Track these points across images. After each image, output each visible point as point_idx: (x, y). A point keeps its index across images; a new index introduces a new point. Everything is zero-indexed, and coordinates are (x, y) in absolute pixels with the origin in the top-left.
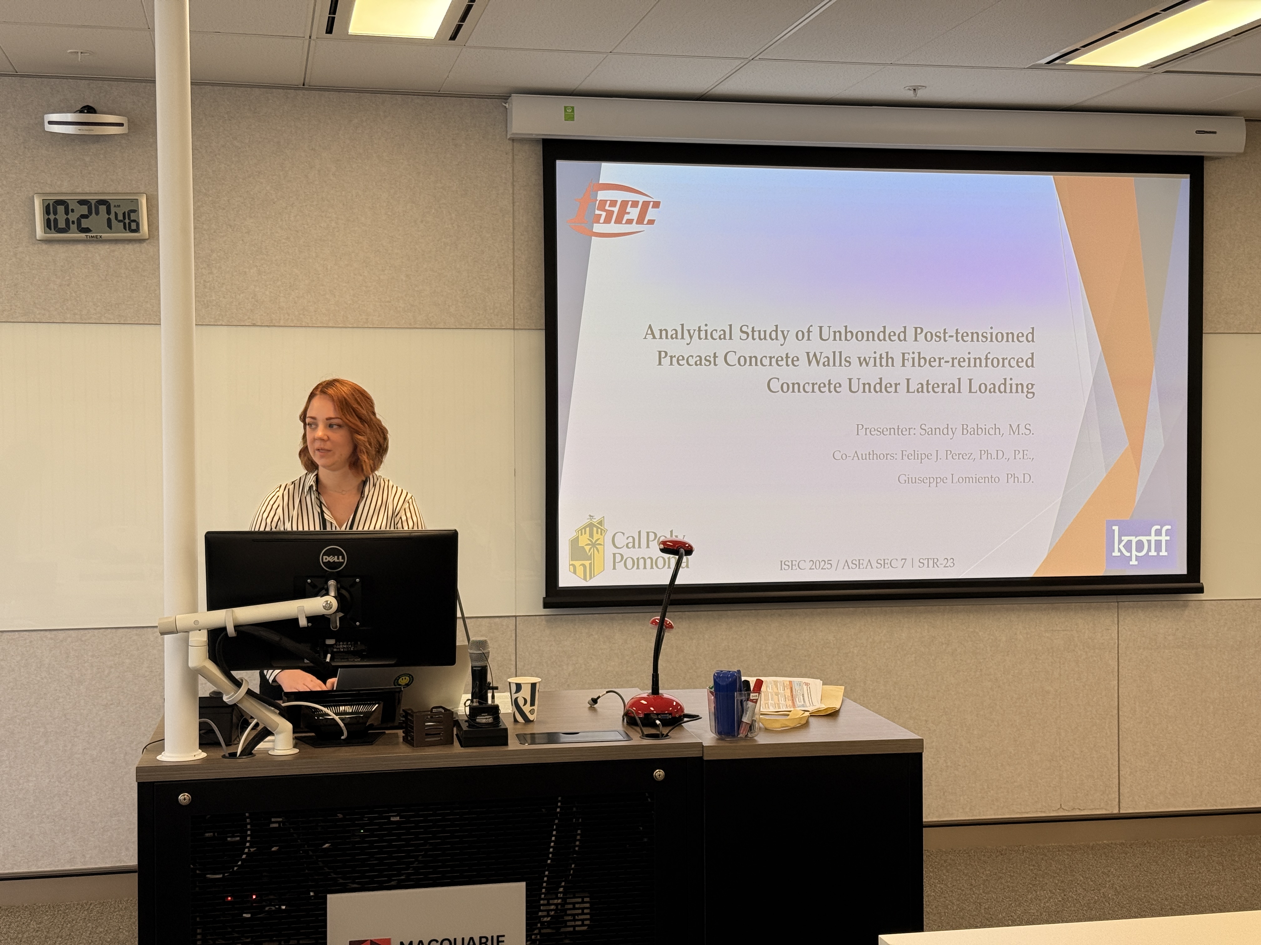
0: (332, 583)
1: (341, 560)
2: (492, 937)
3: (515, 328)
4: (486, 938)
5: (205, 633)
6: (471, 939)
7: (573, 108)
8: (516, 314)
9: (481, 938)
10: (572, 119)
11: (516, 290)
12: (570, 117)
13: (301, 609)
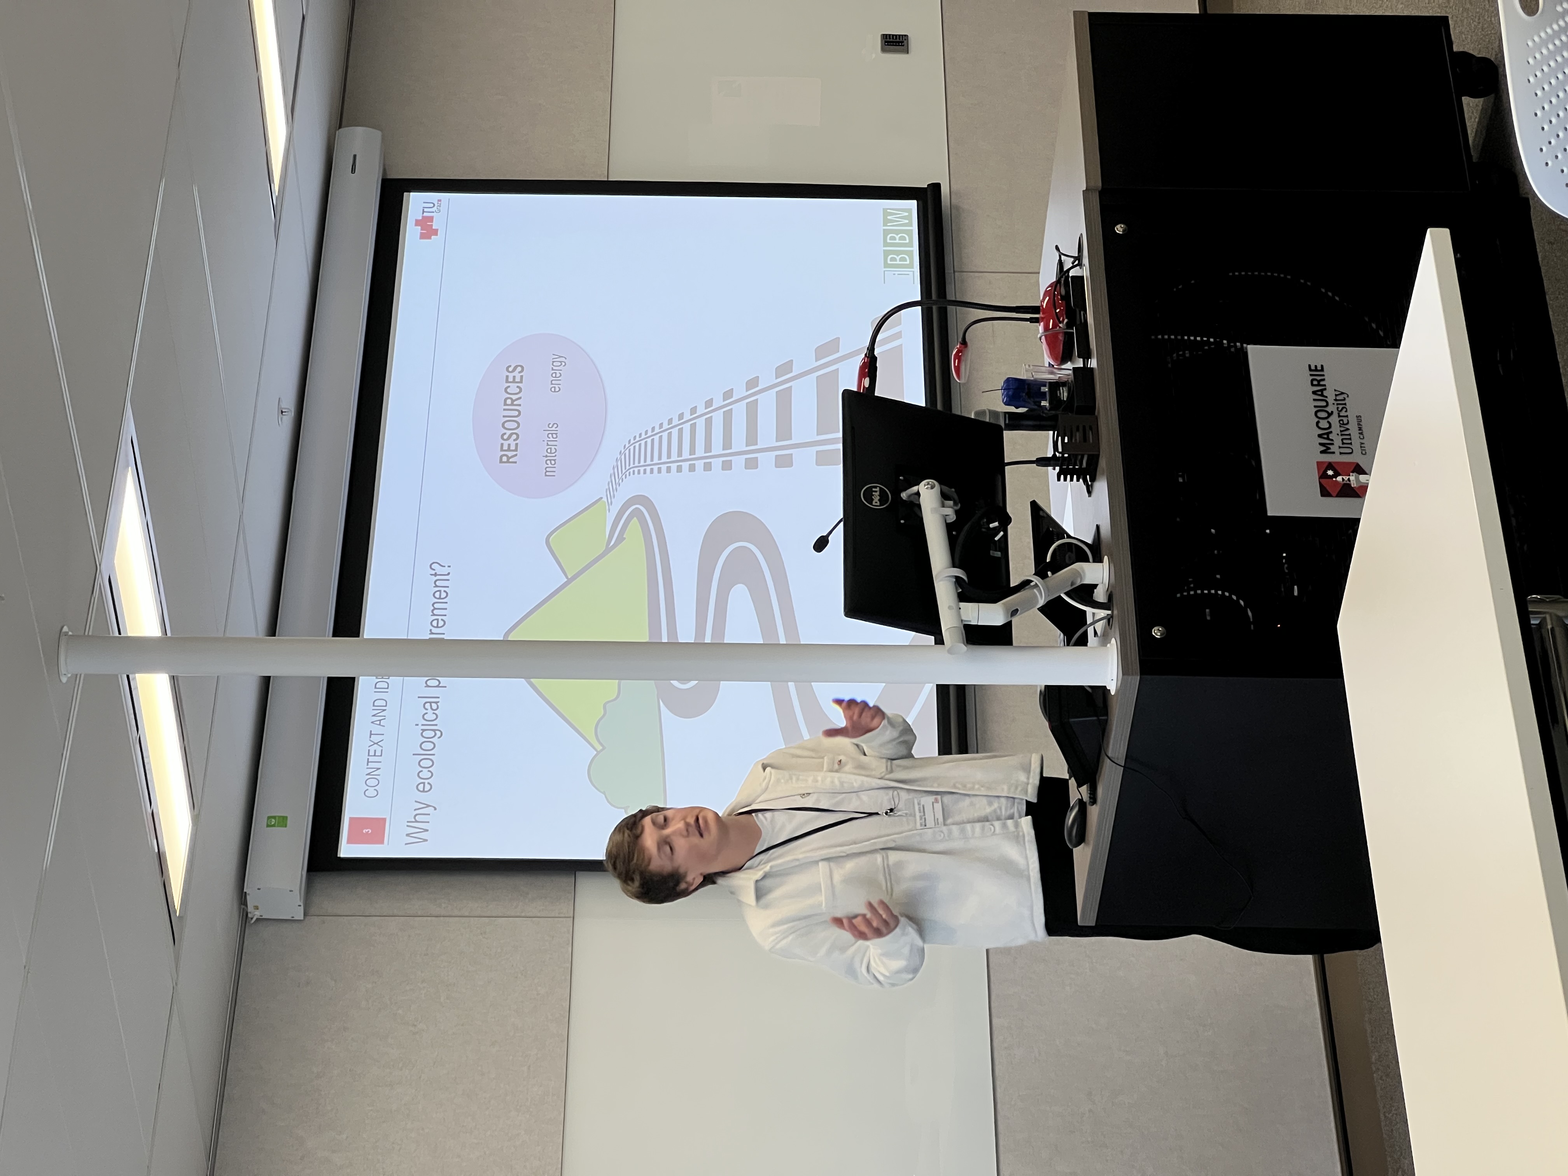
0: (904, 495)
1: (878, 489)
2: (1311, 375)
3: (572, 916)
4: (1312, 380)
5: (962, 605)
6: (1314, 393)
7: (269, 818)
8: (553, 915)
9: (1313, 385)
10: (285, 818)
11: (518, 914)
12: (282, 821)
13: (934, 510)
